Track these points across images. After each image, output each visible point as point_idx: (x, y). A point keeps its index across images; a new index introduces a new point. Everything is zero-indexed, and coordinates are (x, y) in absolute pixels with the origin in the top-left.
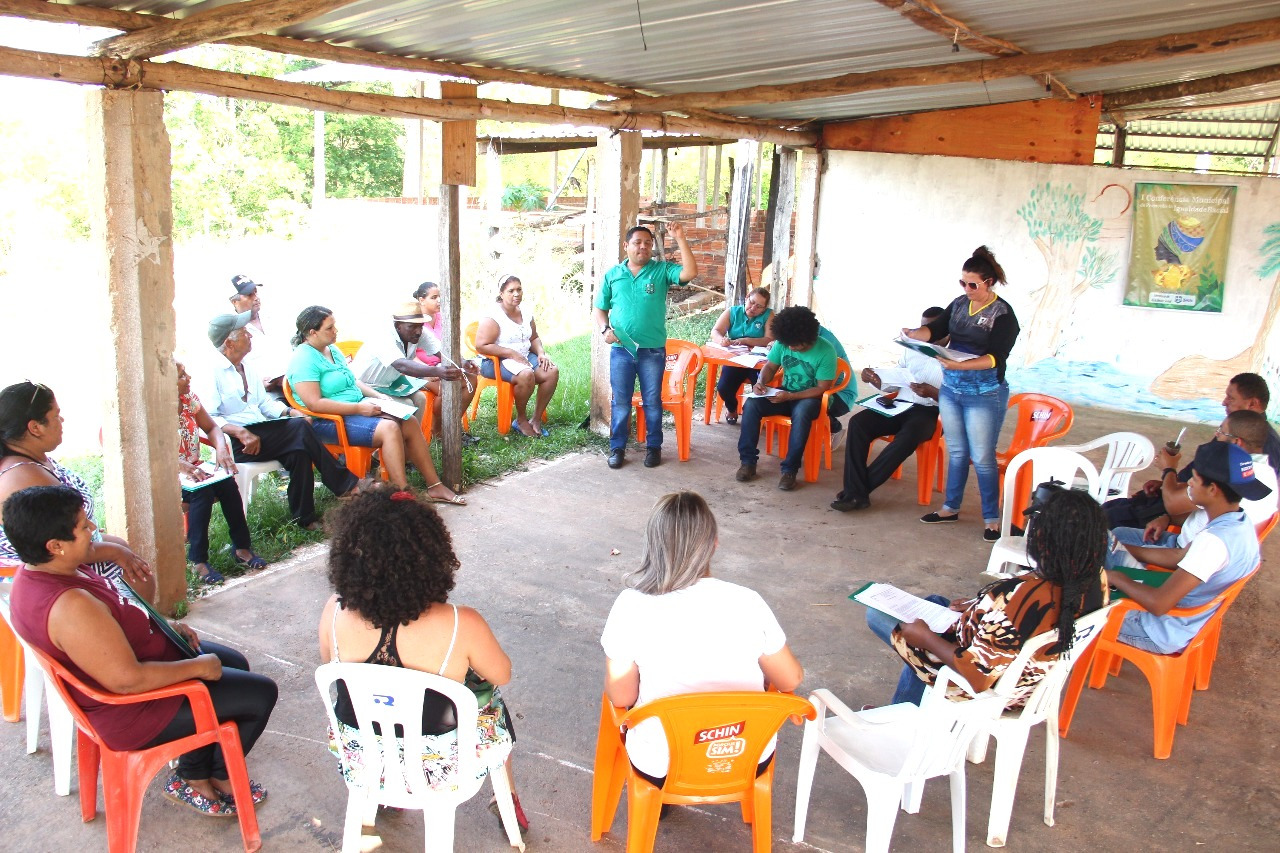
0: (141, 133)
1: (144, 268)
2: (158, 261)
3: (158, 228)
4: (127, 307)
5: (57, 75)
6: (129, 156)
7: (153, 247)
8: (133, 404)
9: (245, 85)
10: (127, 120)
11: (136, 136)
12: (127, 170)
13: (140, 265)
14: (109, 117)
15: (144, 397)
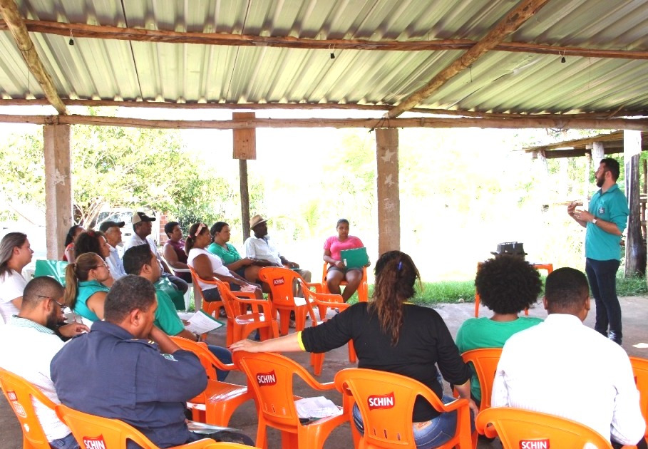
0: (58, 139)
1: (58, 186)
2: (64, 184)
3: (64, 173)
4: (51, 200)
5: (27, 122)
6: (53, 147)
7: (62, 179)
8: (52, 234)
9: (102, 120)
10: (52, 135)
11: (55, 141)
12: (52, 152)
13: (57, 185)
14: (45, 134)
15: (57, 233)
